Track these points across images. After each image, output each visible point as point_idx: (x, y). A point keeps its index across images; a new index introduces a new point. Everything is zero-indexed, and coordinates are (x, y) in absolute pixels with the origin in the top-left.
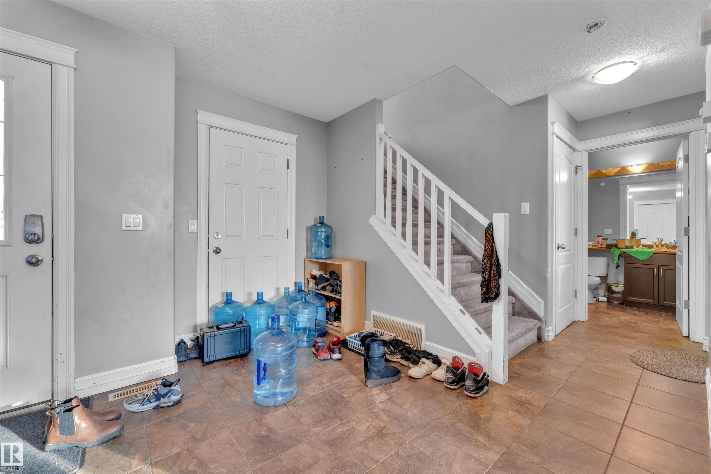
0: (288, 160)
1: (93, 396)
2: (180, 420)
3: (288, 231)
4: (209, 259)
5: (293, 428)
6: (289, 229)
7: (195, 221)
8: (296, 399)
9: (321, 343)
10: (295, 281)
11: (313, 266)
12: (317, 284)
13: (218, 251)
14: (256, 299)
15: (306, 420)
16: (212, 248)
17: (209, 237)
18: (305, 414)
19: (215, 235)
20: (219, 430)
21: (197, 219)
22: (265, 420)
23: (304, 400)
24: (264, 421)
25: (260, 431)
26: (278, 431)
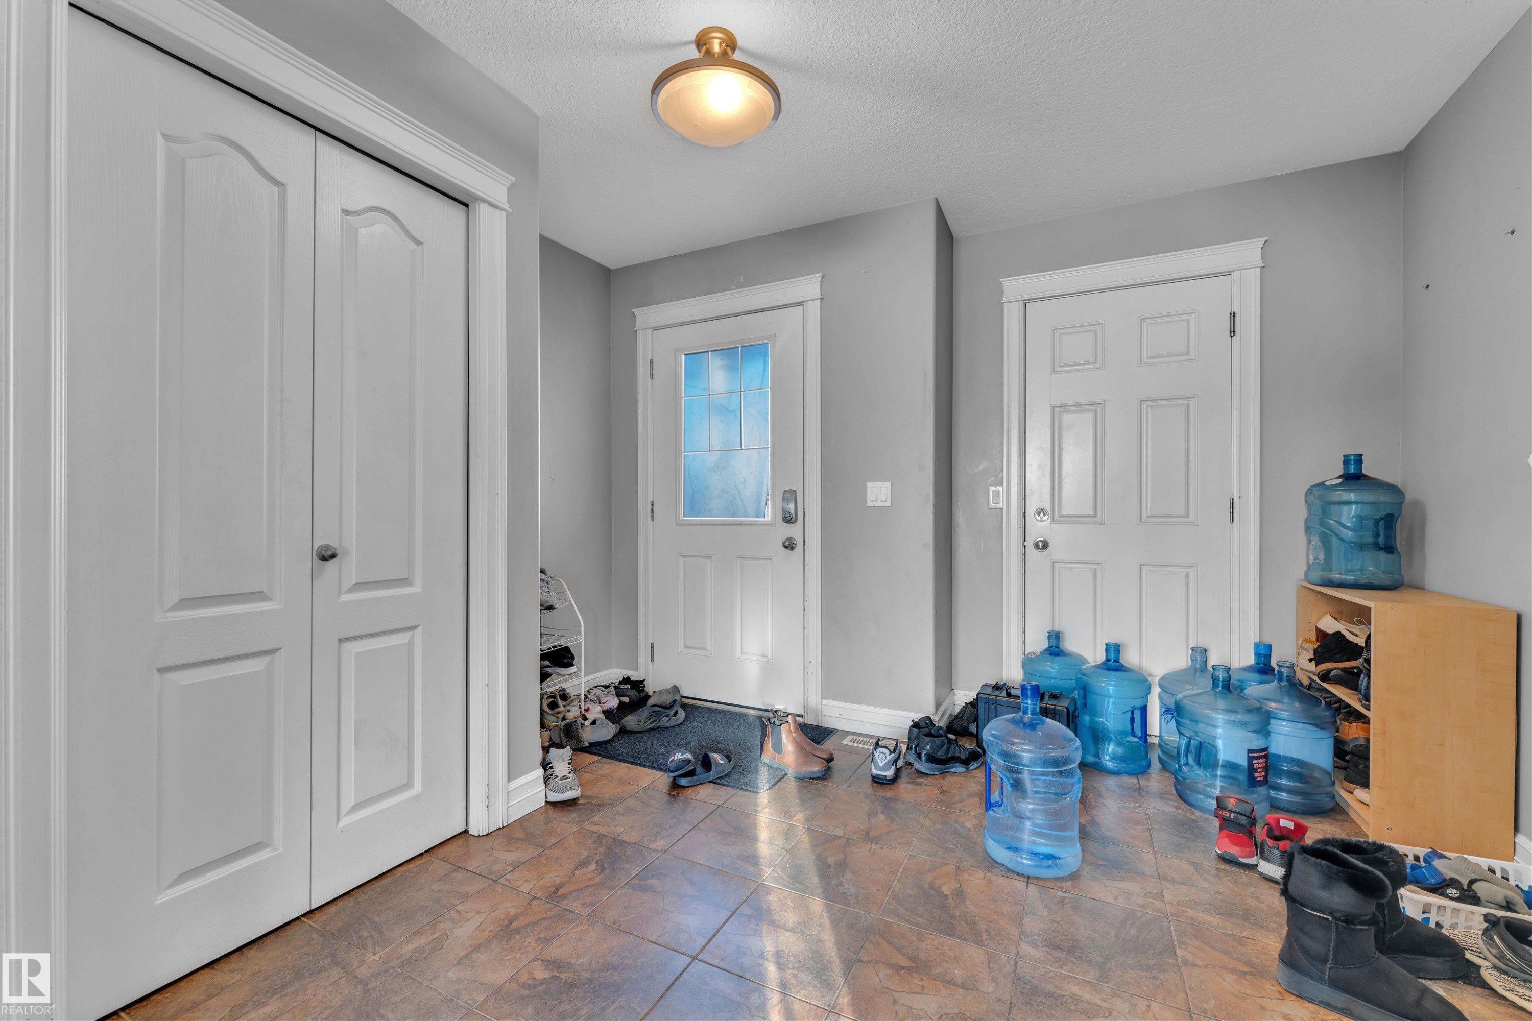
0: (1233, 315)
1: (838, 730)
2: (877, 803)
3: (1232, 504)
4: (1025, 560)
5: (996, 917)
6: (1236, 495)
7: (999, 487)
8: (1059, 885)
9: (1231, 812)
10: (1258, 640)
11: (1320, 606)
12: (1316, 659)
13: (1042, 546)
14: (1104, 659)
15: (1032, 925)
16: (1032, 540)
17: (1025, 517)
18: (1044, 917)
19: (1036, 514)
20: (900, 844)
21: (1003, 484)
22: (970, 875)
23: (1074, 896)
24: (966, 876)
25: (945, 884)
26: (968, 902)
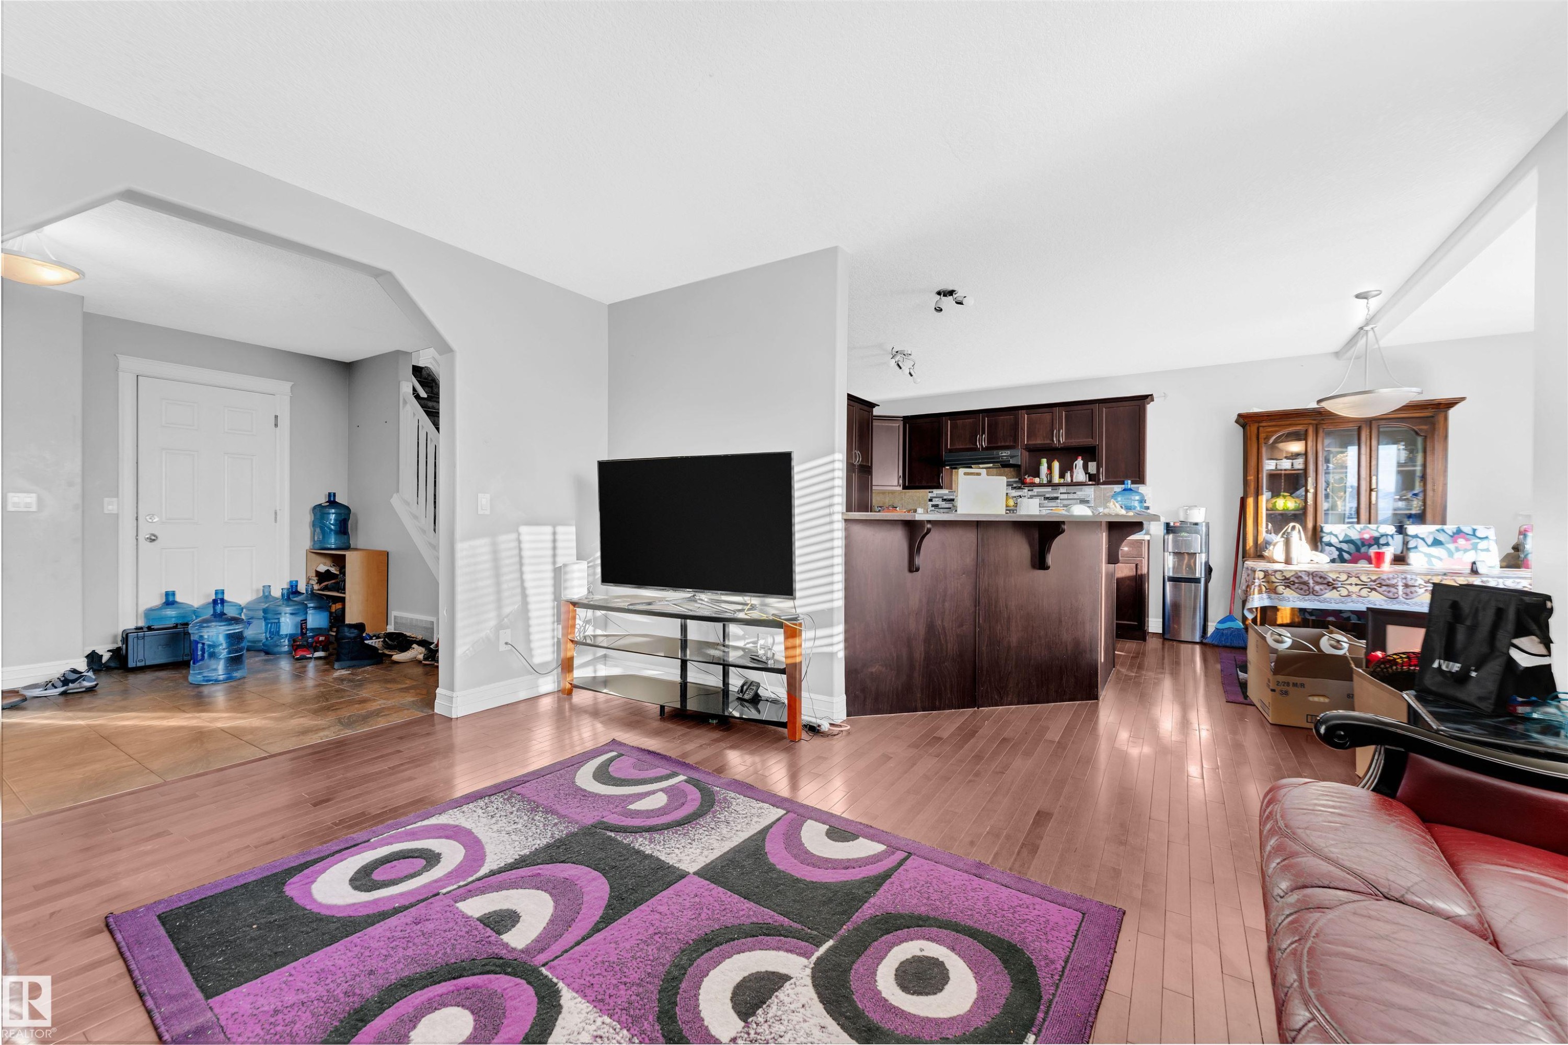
0: (276, 416)
3: (276, 513)
4: (137, 549)
6: (278, 509)
7: (115, 499)
9: (301, 642)
11: (320, 559)
12: (319, 582)
13: (153, 539)
16: (144, 534)
17: (137, 520)
19: (148, 518)
21: (117, 496)
